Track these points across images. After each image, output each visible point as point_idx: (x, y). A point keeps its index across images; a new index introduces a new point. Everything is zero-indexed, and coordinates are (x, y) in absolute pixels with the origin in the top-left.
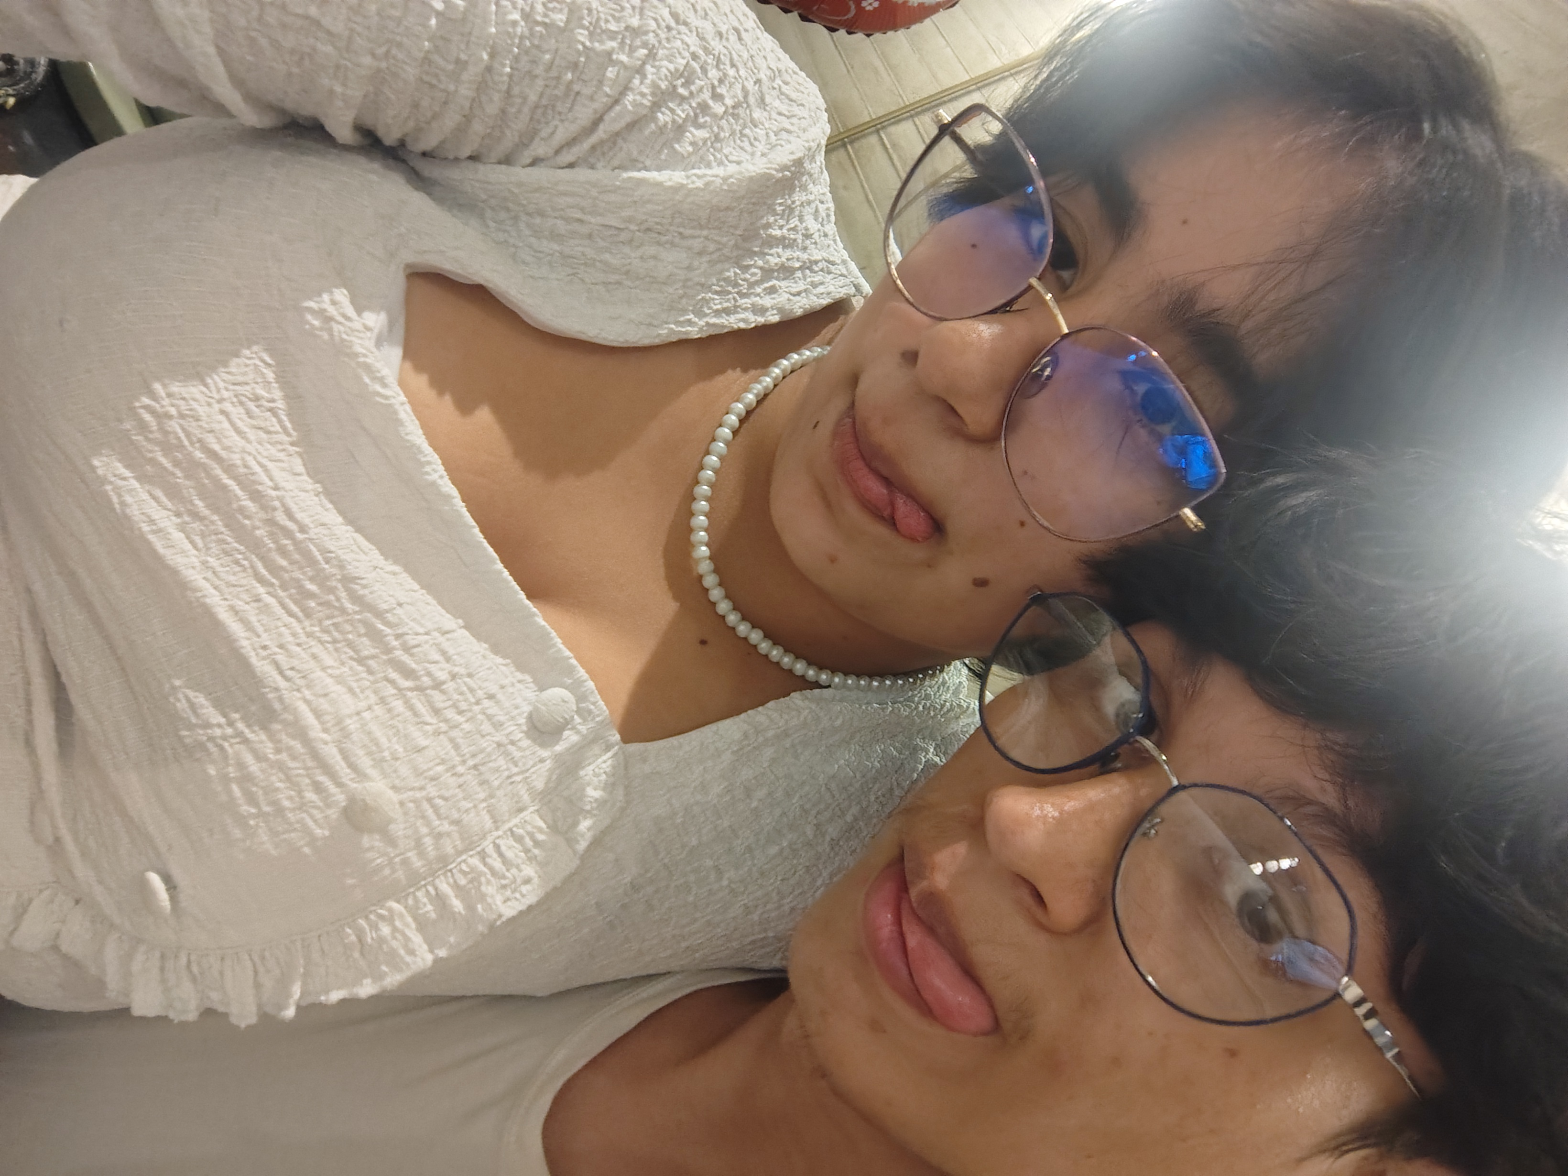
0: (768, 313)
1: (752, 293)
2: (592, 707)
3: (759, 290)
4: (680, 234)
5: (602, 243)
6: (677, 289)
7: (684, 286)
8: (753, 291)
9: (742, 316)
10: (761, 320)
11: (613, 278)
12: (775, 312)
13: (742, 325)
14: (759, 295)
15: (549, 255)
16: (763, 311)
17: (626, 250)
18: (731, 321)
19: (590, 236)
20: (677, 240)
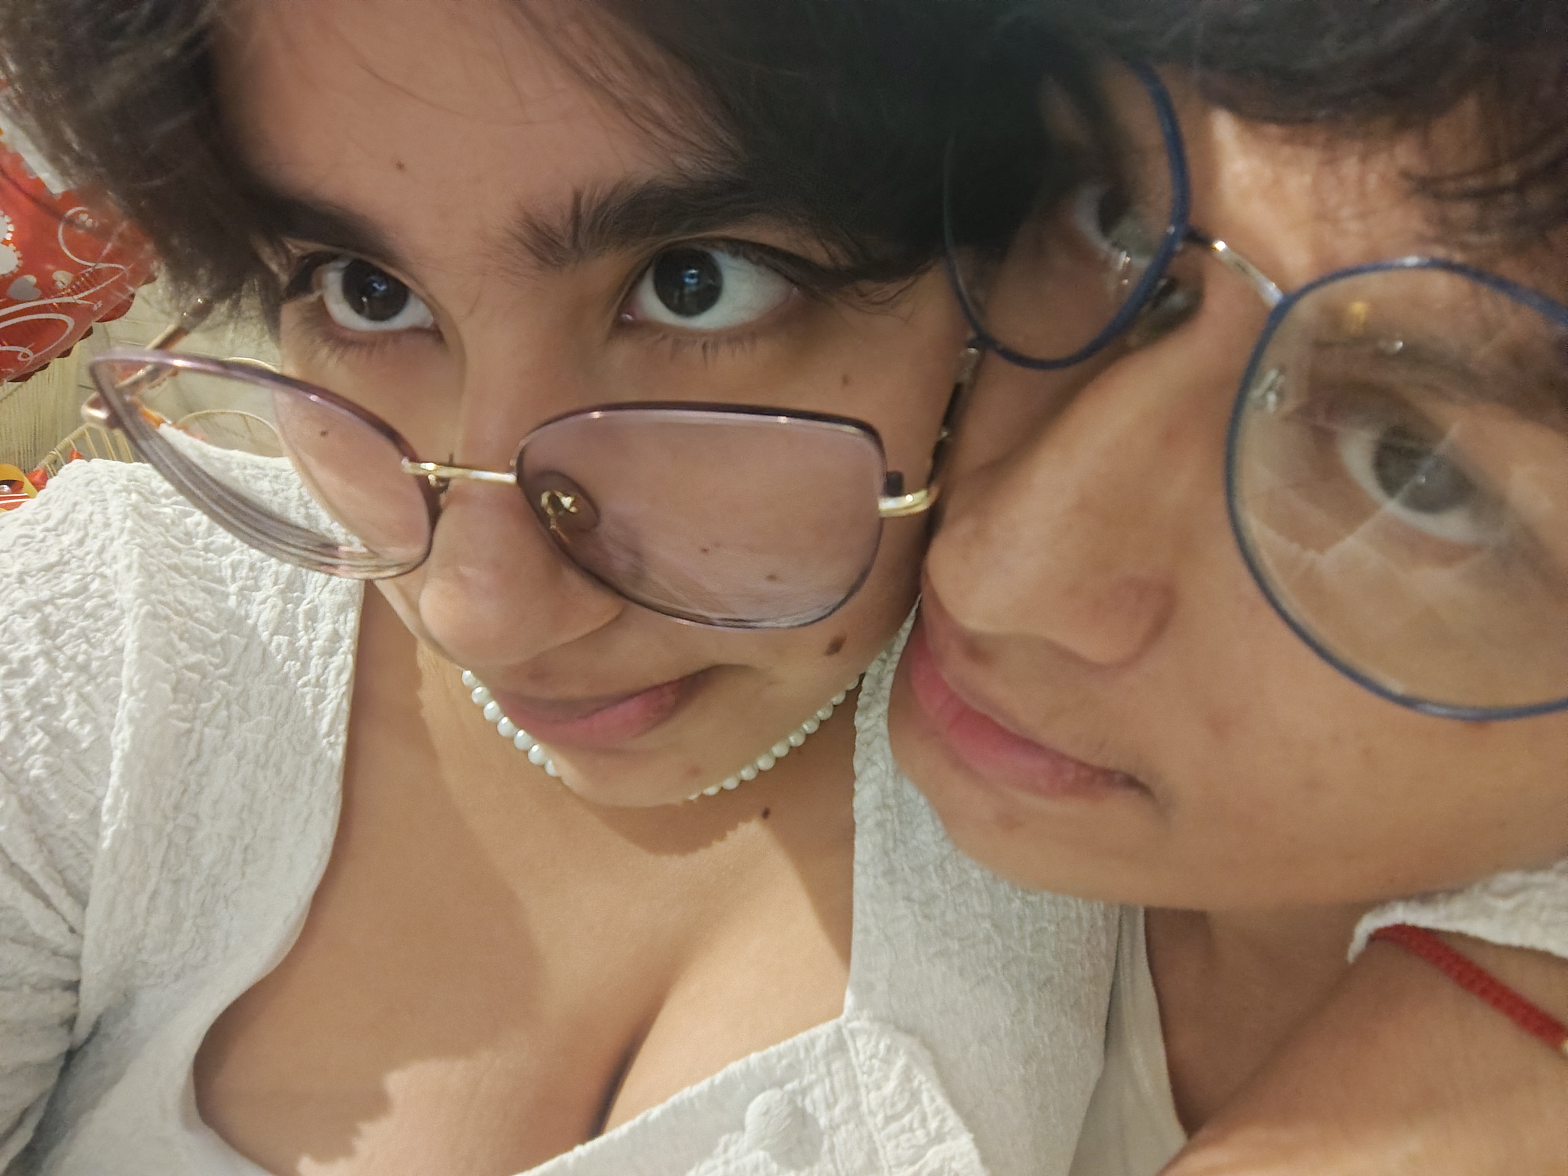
0: (341, 631)
1: (306, 653)
2: (784, 1062)
3: (303, 642)
4: (191, 763)
5: (186, 869)
6: (265, 778)
7: (264, 767)
8: (302, 651)
9: (332, 676)
10: (347, 644)
11: (237, 857)
12: (342, 618)
13: (345, 677)
14: (311, 641)
15: (197, 932)
16: (336, 637)
17: (200, 835)
18: (332, 695)
19: (176, 882)
20: (199, 767)
